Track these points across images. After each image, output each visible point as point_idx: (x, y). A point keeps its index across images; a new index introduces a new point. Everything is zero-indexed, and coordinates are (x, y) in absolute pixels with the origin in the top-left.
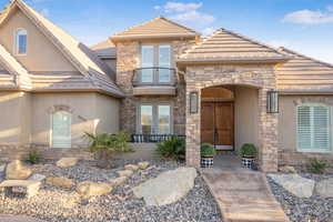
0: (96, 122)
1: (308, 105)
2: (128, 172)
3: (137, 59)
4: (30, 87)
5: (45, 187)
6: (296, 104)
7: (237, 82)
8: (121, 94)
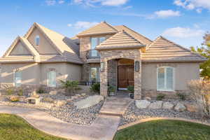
0: (66, 76)
1: (163, 67)
2: (76, 97)
3: (89, 45)
4: (39, 61)
5: (42, 101)
6: (156, 67)
7: (122, 57)
8: (81, 62)
